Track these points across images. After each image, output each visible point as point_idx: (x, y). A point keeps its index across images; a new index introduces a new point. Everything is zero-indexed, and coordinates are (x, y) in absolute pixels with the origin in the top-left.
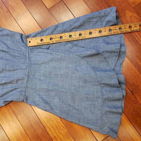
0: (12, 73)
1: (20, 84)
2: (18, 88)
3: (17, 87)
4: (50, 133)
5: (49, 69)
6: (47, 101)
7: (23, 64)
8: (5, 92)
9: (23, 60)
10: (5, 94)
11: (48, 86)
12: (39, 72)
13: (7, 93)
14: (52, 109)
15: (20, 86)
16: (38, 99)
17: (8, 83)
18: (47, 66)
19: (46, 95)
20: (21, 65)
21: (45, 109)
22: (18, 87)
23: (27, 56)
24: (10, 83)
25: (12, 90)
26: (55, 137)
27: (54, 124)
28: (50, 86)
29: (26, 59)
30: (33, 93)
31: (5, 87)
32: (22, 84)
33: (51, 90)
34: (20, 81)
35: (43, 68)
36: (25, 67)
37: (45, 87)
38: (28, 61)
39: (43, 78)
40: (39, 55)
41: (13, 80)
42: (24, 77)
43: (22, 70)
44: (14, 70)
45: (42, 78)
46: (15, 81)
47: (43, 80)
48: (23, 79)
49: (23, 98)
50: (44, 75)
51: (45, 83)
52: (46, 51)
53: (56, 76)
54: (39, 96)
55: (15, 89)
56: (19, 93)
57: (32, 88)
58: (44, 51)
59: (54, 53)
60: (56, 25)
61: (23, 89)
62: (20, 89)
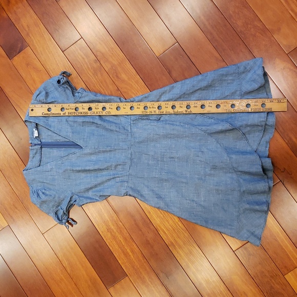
0: (107, 155)
3: (116, 176)
4: (164, 237)
5: (161, 149)
6: (160, 195)
7: (123, 142)
8: (99, 182)
9: (124, 136)
10: (99, 184)
11: (161, 174)
12: (147, 153)
13: (102, 183)
14: (168, 206)
15: (121, 174)
16: (147, 192)
17: (103, 169)
18: (158, 145)
19: (158, 187)
20: (121, 144)
21: (157, 206)
22: (118, 176)
23: (129, 131)
24: (107, 169)
25: (109, 180)
26: (172, 243)
27: (170, 225)
28: (164, 173)
29: (127, 134)
30: (138, 183)
31: (99, 174)
32: (122, 171)
33: (166, 180)
34: (120, 167)
35: (152, 149)
36: (126, 147)
38: (130, 137)
39: (153, 163)
40: (145, 129)
41: (111, 166)
42: (126, 161)
43: (122, 150)
44: (110, 151)
45: (150, 162)
46: (113, 166)
47: (153, 165)
48: (124, 164)
49: (125, 191)
50: (154, 159)
51: (156, 169)
52: (155, 123)
53: (172, 160)
54: (148, 188)
55: (113, 178)
56: (119, 184)
57: (138, 177)
58: (153, 124)
59: (168, 126)
60: (172, 85)
61: (125, 178)
62: (120, 178)
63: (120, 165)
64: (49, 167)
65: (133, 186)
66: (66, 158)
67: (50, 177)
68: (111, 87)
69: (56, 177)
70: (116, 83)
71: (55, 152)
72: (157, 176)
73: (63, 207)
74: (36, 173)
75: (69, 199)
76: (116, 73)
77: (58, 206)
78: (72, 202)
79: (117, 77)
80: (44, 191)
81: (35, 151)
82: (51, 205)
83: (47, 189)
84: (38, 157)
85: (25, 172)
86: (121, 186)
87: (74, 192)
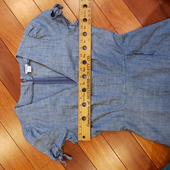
1: (115, 106)
2: (112, 112)
5: (156, 84)
6: (156, 128)
7: (117, 76)
9: (118, 71)
12: (142, 88)
13: (98, 118)
16: (143, 127)
17: (98, 104)
18: (153, 79)
19: (153, 121)
20: (115, 78)
22: (113, 110)
23: (123, 66)
24: (101, 104)
25: (104, 115)
28: (160, 107)
29: (122, 69)
30: (134, 117)
32: (117, 106)
33: (162, 114)
34: (115, 102)
35: (146, 83)
37: (152, 109)
38: (125, 72)
39: (148, 97)
40: (140, 64)
41: (106, 101)
42: (121, 96)
43: (116, 85)
44: (104, 86)
46: (108, 101)
47: (148, 99)
49: (122, 126)
50: (149, 93)
51: (152, 103)
52: (150, 58)
53: (166, 93)
54: (144, 122)
55: (108, 113)
56: (115, 119)
57: (133, 112)
58: (147, 59)
59: (163, 61)
60: (166, 21)
61: (121, 113)
62: (116, 113)
63: (115, 100)
64: (42, 103)
65: (129, 121)
66: (60, 93)
67: (44, 114)
68: (103, 22)
69: (50, 113)
70: (109, 18)
71: (48, 88)
72: (153, 110)
73: (58, 144)
74: (29, 110)
75: (64, 135)
76: (109, 8)
77: (53, 143)
78: (67, 139)
79: (110, 12)
80: (38, 129)
81: (26, 88)
82: (46, 143)
83: (41, 127)
84: (29, 93)
85: (17, 109)
86: (118, 121)
87: (69, 128)
